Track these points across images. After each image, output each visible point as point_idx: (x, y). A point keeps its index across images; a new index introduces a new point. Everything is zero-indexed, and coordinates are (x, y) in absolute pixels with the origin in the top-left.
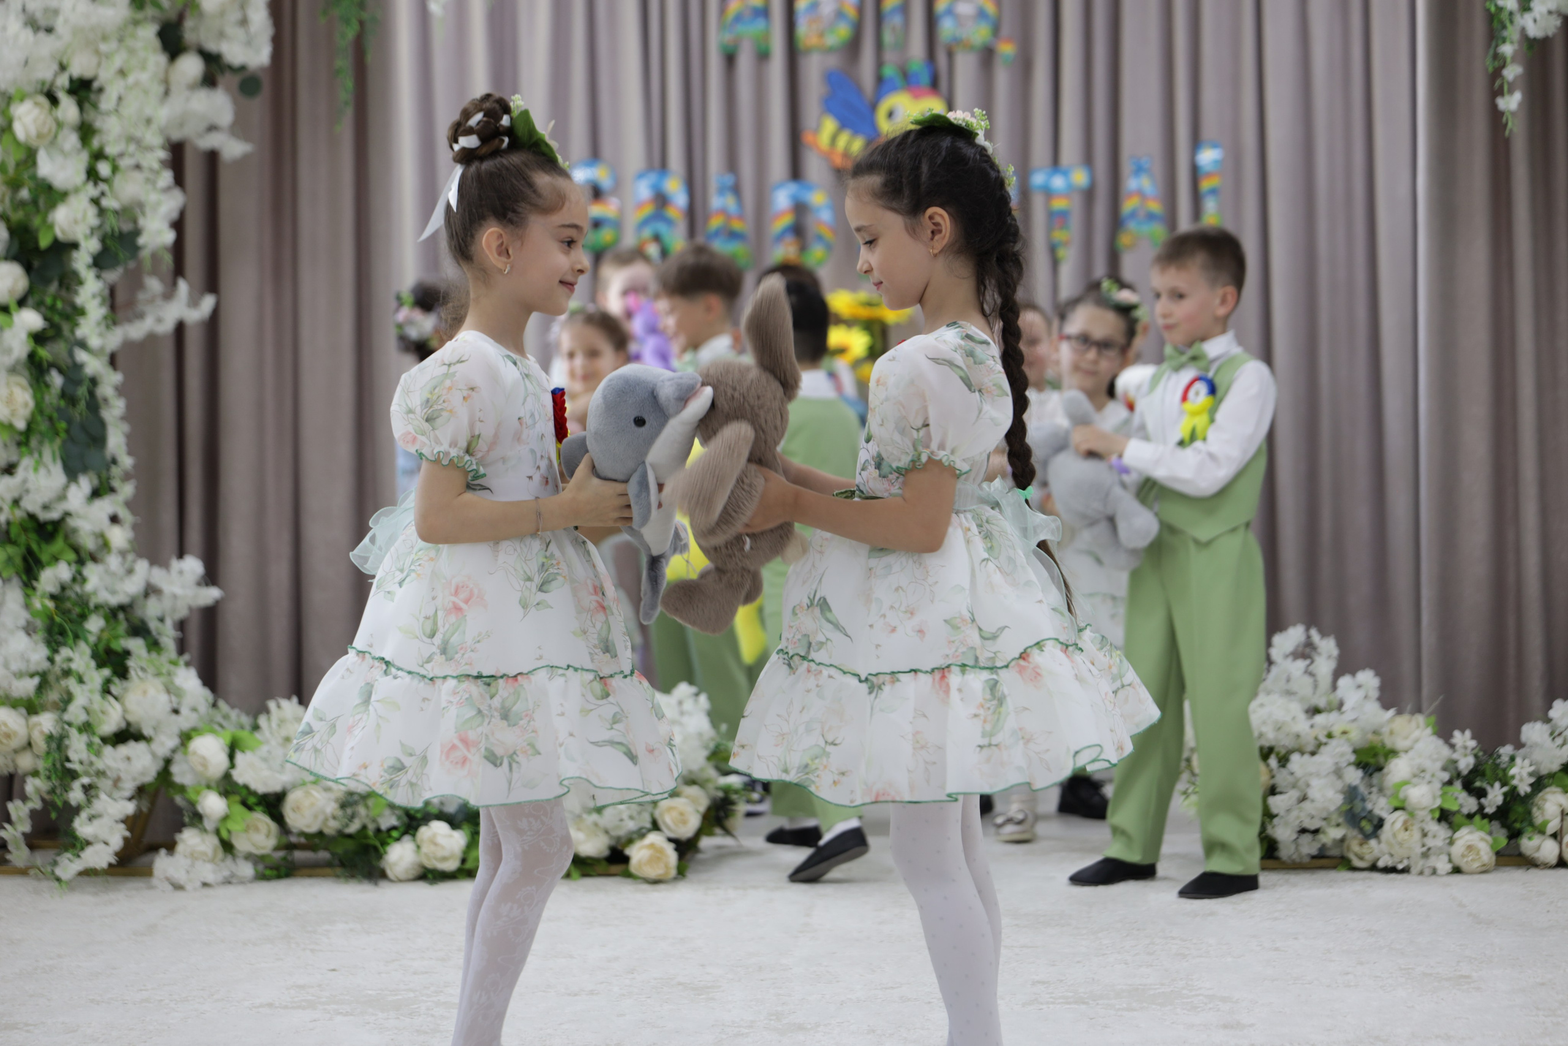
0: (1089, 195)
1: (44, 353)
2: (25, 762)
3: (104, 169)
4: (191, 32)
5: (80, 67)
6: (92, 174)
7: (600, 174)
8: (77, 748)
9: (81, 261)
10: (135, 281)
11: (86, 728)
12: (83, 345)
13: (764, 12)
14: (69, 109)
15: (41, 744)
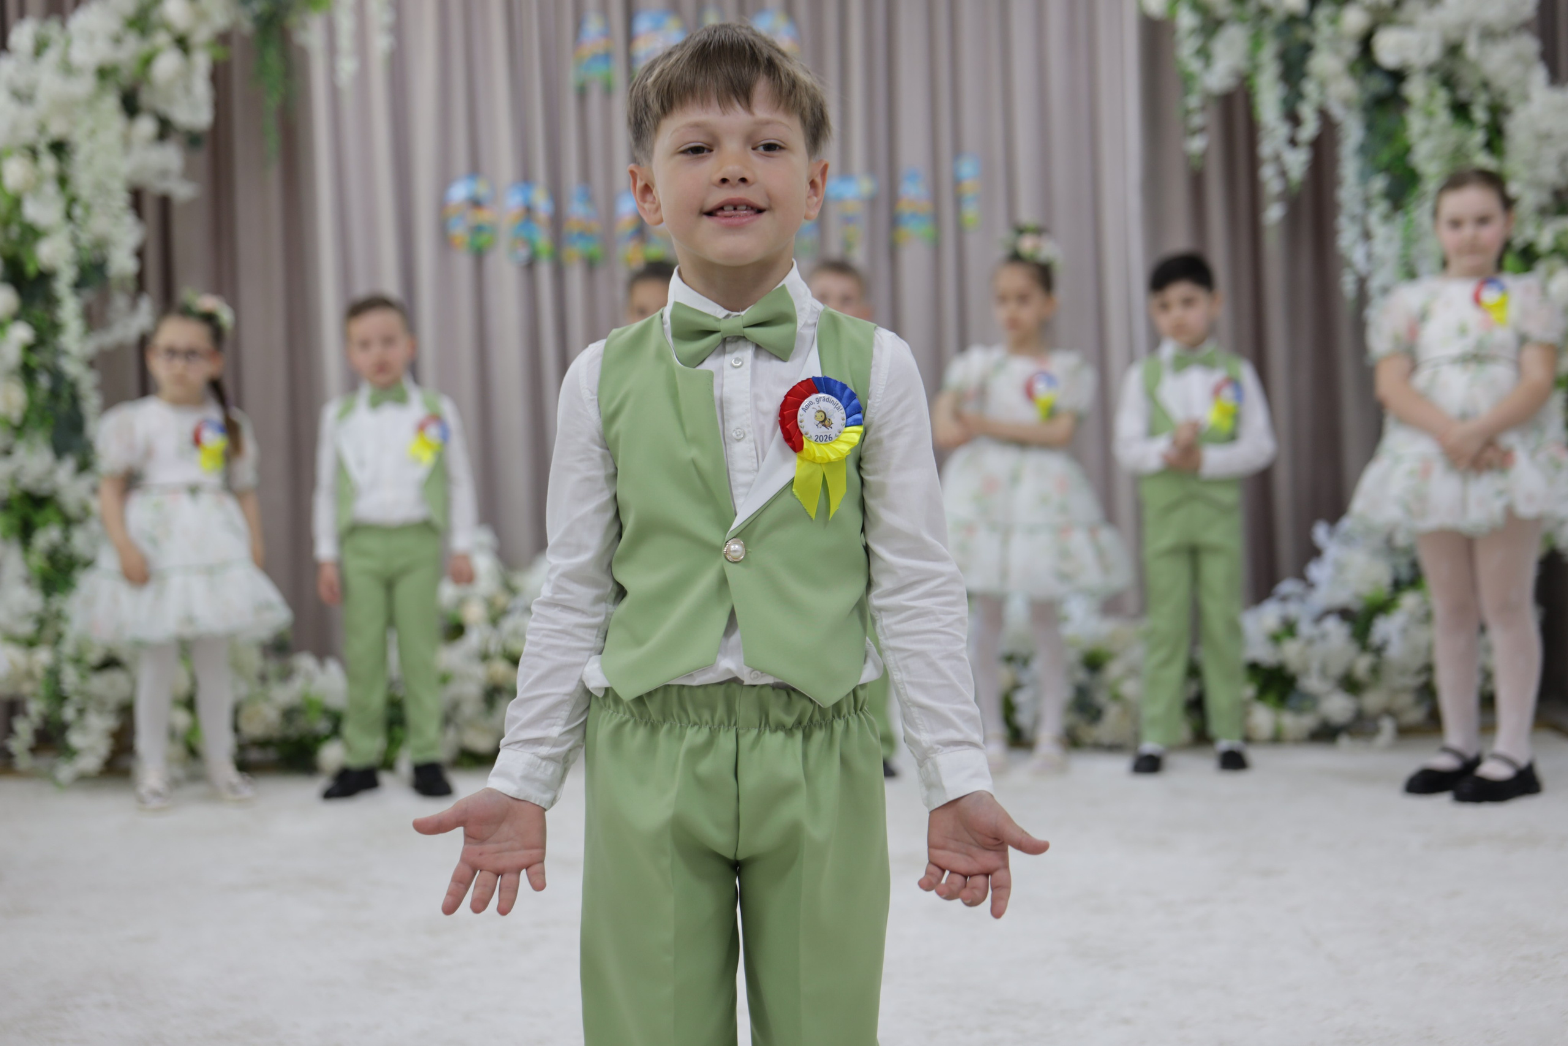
0: (872, 202)
1: (35, 360)
2: (27, 688)
3: (78, 211)
4: (145, 98)
5: (57, 129)
6: (69, 216)
7: (482, 189)
8: (70, 677)
9: (63, 286)
10: (105, 298)
11: (77, 661)
12: (65, 353)
13: (607, 57)
14: (48, 164)
15: (39, 672)
